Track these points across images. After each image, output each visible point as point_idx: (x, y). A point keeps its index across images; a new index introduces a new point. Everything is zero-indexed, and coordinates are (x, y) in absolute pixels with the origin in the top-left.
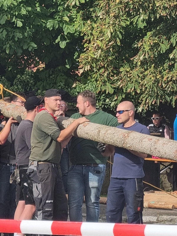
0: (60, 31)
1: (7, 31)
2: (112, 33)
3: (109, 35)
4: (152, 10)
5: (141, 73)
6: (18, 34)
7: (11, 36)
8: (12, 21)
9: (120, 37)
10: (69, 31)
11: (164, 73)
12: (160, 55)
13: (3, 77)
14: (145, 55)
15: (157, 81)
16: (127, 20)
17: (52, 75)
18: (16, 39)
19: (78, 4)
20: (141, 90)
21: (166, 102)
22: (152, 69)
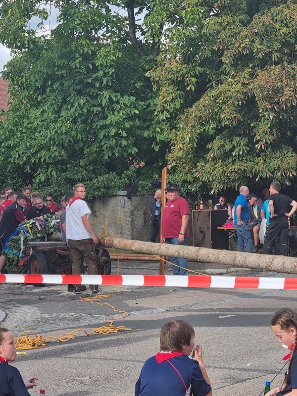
0: (154, 138)
1: (116, 139)
2: (190, 138)
3: (188, 139)
4: (219, 120)
5: (212, 166)
6: (124, 141)
7: (119, 143)
8: (119, 133)
9: (196, 140)
10: (160, 138)
11: (229, 165)
12: (225, 153)
13: (114, 173)
14: (214, 154)
15: (224, 172)
16: (201, 128)
17: (149, 170)
18: (123, 146)
19: (165, 118)
20: (213, 178)
21: (231, 187)
22: (220, 163)
